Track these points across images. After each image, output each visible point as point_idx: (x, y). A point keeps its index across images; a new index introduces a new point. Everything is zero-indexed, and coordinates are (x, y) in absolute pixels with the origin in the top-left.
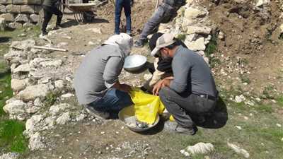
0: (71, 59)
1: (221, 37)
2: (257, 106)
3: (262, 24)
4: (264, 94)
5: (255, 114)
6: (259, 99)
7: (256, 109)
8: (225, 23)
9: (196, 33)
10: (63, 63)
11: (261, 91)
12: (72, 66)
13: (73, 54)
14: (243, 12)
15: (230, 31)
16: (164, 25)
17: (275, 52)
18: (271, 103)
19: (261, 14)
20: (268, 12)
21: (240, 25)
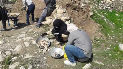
0: (7, 39)
1: (73, 20)
2: (95, 45)
3: (84, 13)
4: (95, 39)
5: (96, 48)
6: (94, 42)
7: (95, 46)
8: (73, 14)
9: (65, 20)
10: (4, 42)
11: (93, 39)
12: (10, 43)
13: (7, 36)
14: (77, 9)
15: (75, 17)
16: (48, 17)
17: (90, 23)
18: (98, 43)
19: (83, 9)
20: (86, 8)
21: (77, 14)
